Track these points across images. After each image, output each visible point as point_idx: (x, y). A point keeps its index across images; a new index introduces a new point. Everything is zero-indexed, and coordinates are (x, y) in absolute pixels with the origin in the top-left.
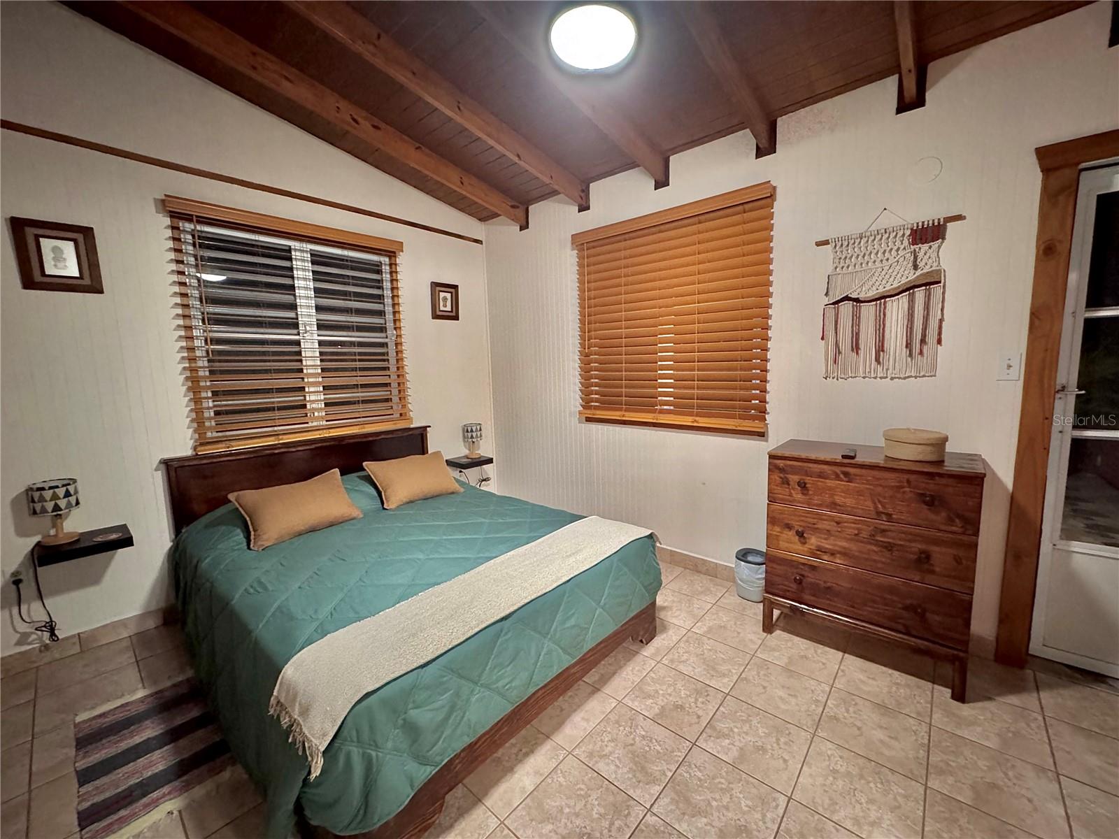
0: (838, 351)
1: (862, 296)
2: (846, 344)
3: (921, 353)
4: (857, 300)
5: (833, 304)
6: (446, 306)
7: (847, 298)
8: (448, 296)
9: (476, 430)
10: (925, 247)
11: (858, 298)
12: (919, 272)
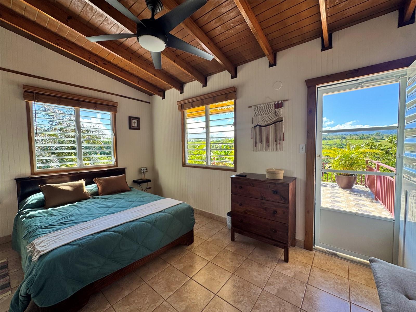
0: (256, 143)
1: (262, 125)
2: (258, 140)
3: (279, 144)
4: (261, 126)
5: (254, 127)
6: (135, 125)
7: (258, 125)
8: (136, 121)
9: (145, 170)
10: (278, 109)
11: (261, 125)
12: (277, 117)
